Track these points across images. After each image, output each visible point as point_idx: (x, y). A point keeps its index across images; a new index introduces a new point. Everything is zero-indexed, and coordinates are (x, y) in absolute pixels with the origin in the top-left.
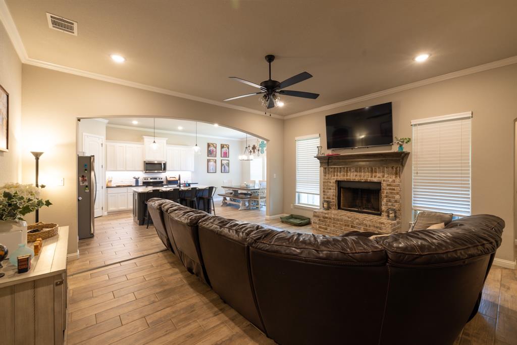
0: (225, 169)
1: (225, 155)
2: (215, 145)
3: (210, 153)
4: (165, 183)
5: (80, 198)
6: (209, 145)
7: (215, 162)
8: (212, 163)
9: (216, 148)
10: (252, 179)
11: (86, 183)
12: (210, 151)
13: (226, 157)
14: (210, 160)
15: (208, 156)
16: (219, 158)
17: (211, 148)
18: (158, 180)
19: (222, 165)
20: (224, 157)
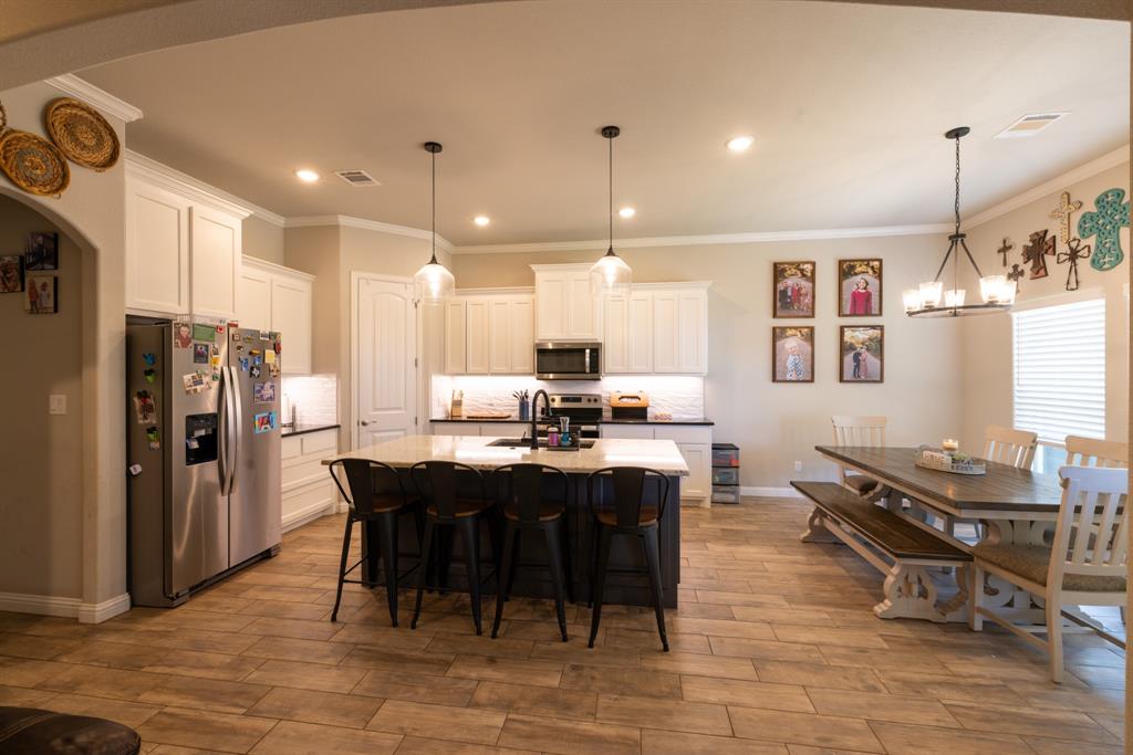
0: (860, 364)
1: (863, 304)
2: (808, 267)
3: (784, 302)
4: (607, 415)
5: (137, 469)
6: (778, 271)
7: (810, 336)
8: (791, 344)
9: (812, 279)
10: (1023, 422)
11: (153, 420)
12: (784, 292)
13: (868, 313)
14: (784, 329)
15: (775, 316)
16: (826, 320)
17: (791, 282)
18: (583, 405)
19: (844, 348)
20: (853, 314)
